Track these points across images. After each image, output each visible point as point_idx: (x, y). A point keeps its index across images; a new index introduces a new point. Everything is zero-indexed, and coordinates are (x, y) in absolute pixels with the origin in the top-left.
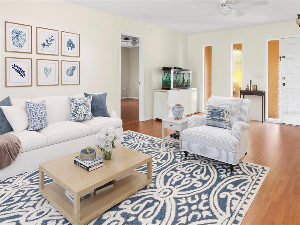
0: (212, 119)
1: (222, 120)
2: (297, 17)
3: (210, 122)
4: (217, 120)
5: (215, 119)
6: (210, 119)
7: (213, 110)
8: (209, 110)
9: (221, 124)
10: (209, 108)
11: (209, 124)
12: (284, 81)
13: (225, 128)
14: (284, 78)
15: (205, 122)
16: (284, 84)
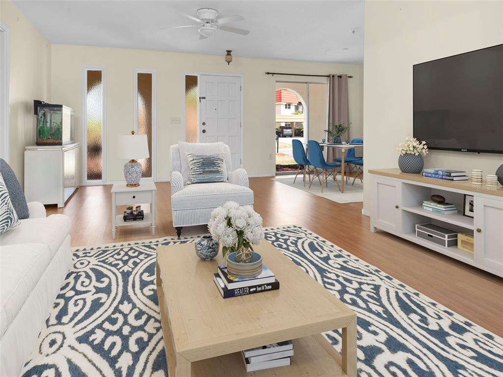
0: (204, 172)
1: (218, 172)
2: (226, 53)
3: (201, 177)
4: (211, 172)
5: (208, 171)
6: (201, 174)
7: (202, 160)
8: (196, 161)
9: (217, 177)
10: (195, 158)
11: (199, 181)
12: (204, 128)
13: (222, 182)
14: (204, 124)
15: (191, 180)
16: (204, 131)
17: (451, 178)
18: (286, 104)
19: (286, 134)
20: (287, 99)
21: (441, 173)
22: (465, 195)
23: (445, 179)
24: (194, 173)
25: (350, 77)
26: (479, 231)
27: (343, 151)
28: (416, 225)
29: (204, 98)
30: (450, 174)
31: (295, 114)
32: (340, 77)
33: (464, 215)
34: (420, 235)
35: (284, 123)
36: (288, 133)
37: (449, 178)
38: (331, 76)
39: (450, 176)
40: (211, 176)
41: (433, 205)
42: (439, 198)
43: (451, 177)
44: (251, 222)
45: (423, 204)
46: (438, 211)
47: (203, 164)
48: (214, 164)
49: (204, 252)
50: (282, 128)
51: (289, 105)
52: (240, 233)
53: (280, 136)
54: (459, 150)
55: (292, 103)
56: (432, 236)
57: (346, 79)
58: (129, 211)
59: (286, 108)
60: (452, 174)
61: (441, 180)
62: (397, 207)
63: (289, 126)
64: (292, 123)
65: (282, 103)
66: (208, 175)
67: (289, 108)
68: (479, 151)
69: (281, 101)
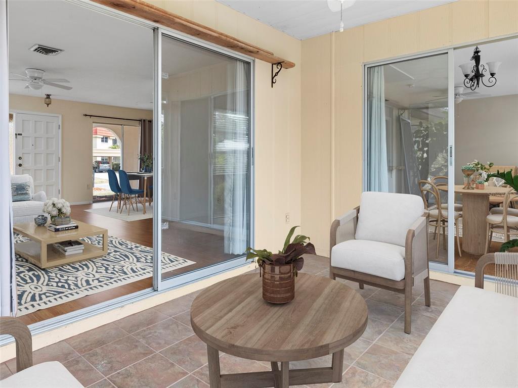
0: (18, 194)
4: (23, 194)
9: (26, 197)
12: (20, 162)
13: (29, 200)
14: (20, 158)
16: (20, 165)
18: (102, 137)
19: (102, 169)
20: (104, 132)
24: (11, 195)
27: (146, 178)
31: (113, 148)
32: (150, 121)
35: (101, 158)
36: (105, 168)
38: (143, 121)
40: (22, 197)
44: (65, 205)
47: (17, 189)
48: (24, 188)
49: (40, 221)
50: (99, 163)
51: (107, 138)
52: (60, 210)
53: (96, 172)
55: (109, 137)
59: (102, 141)
63: (105, 161)
64: (110, 157)
65: (98, 136)
66: (20, 196)
67: (106, 141)
69: (97, 134)
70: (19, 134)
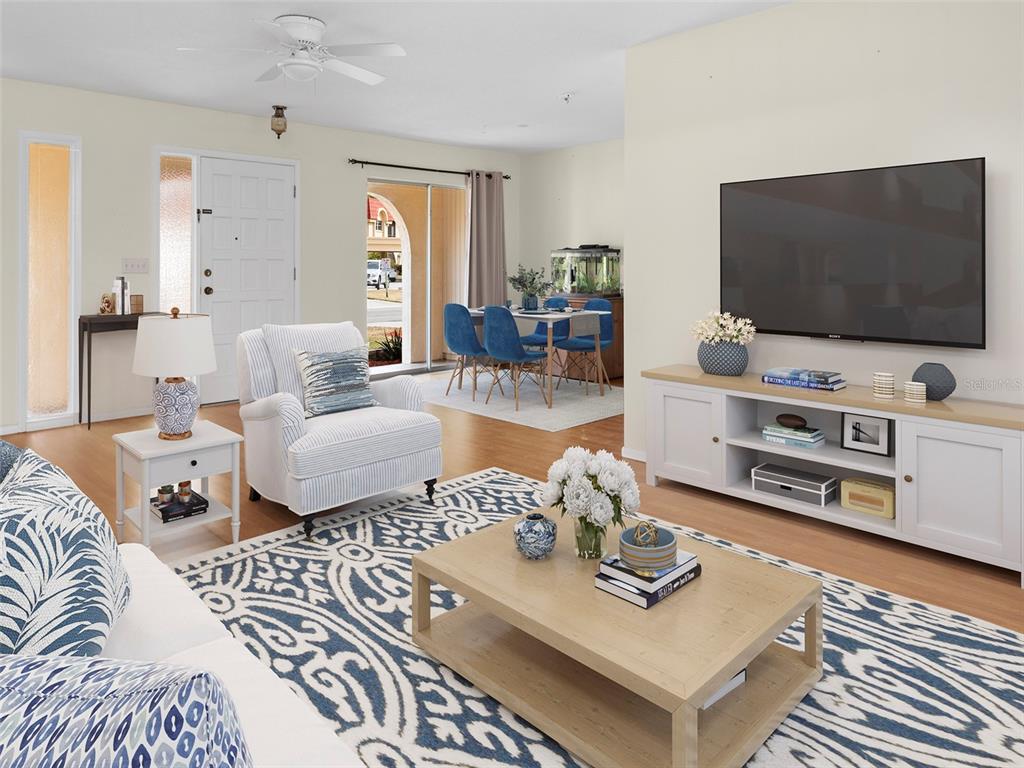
0: (339, 390)
1: (362, 386)
2: (274, 112)
3: (333, 401)
4: (351, 387)
5: (345, 387)
6: (332, 393)
7: (331, 364)
8: (318, 367)
9: (362, 397)
10: (316, 360)
11: (329, 409)
12: (208, 282)
13: (371, 406)
14: (208, 273)
15: (312, 408)
16: (208, 291)
17: (830, 386)
21: (807, 378)
22: (843, 414)
23: (816, 388)
24: (317, 394)
25: (506, 177)
26: (908, 479)
27: (550, 325)
28: (753, 470)
29: (208, 212)
30: (826, 379)
32: (489, 176)
33: (842, 447)
34: (760, 486)
37: (823, 386)
38: (475, 174)
39: (826, 382)
40: (350, 396)
41: (788, 433)
42: (794, 420)
43: (828, 384)
45: (764, 432)
46: (801, 445)
47: (335, 372)
48: (355, 369)
54: (823, 336)
56: (790, 489)
57: (501, 181)
58: (167, 497)
60: (830, 380)
61: (807, 389)
62: (716, 440)
66: (346, 395)
68: (862, 339)
70: (205, 211)
